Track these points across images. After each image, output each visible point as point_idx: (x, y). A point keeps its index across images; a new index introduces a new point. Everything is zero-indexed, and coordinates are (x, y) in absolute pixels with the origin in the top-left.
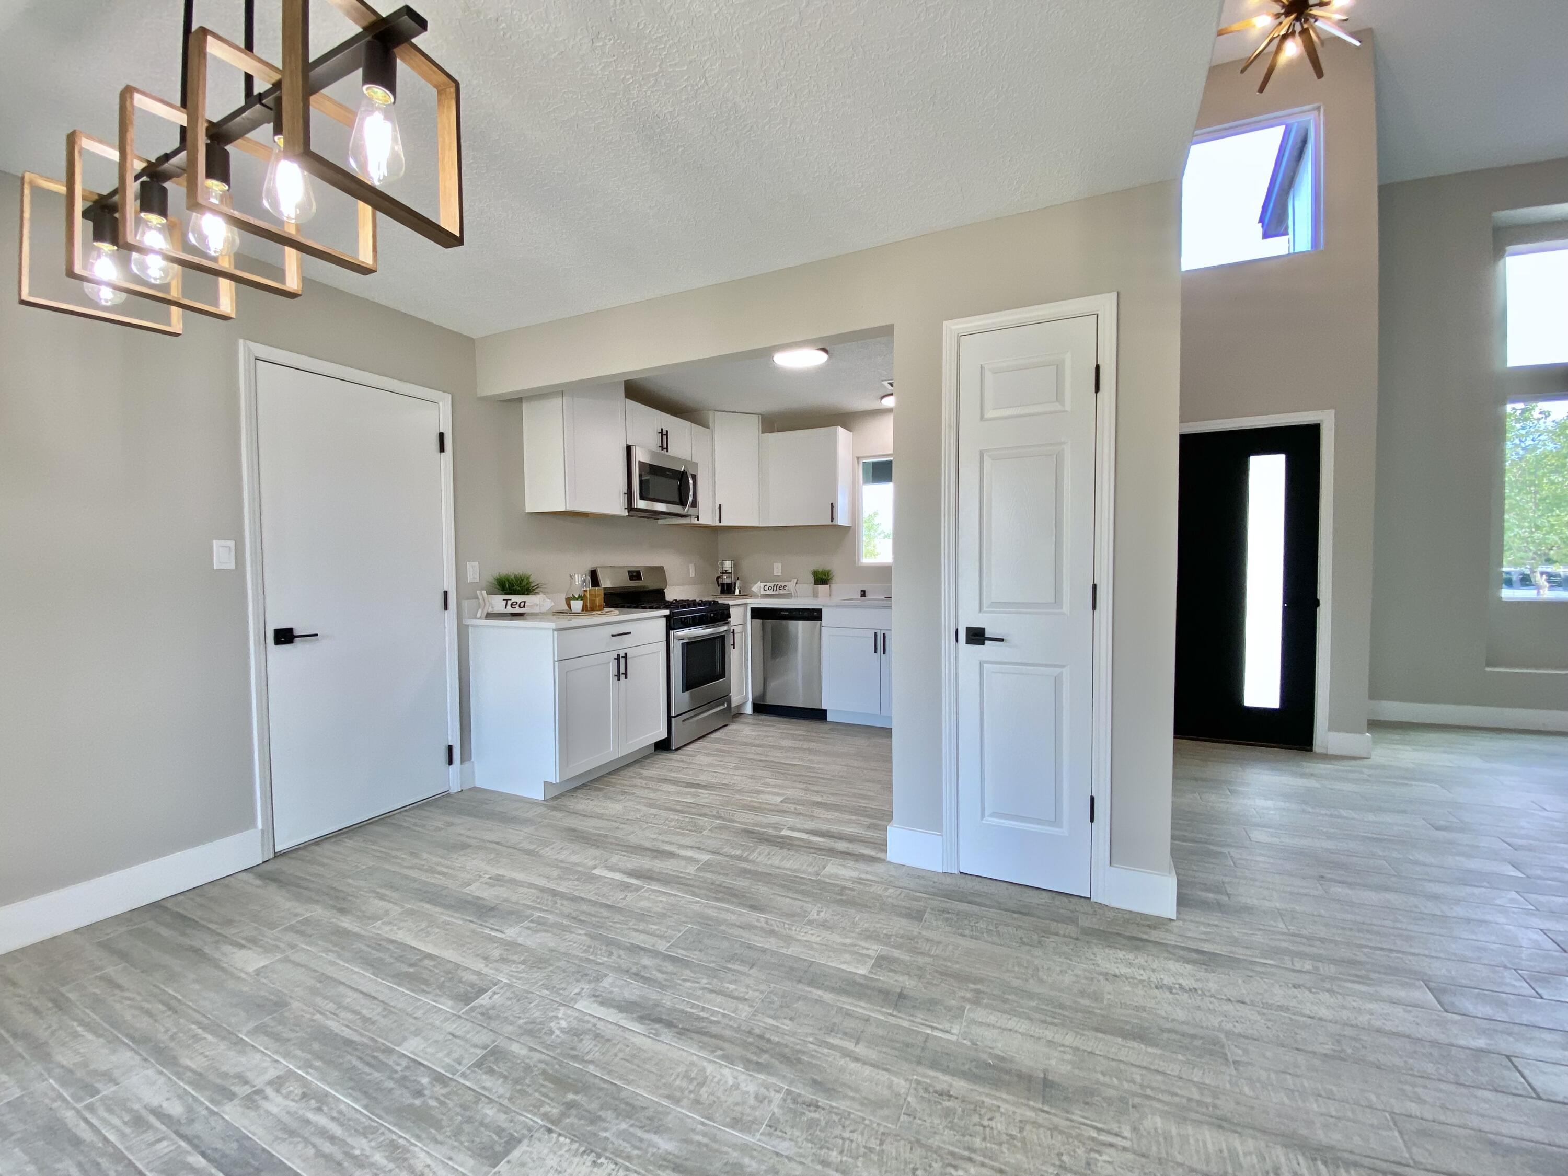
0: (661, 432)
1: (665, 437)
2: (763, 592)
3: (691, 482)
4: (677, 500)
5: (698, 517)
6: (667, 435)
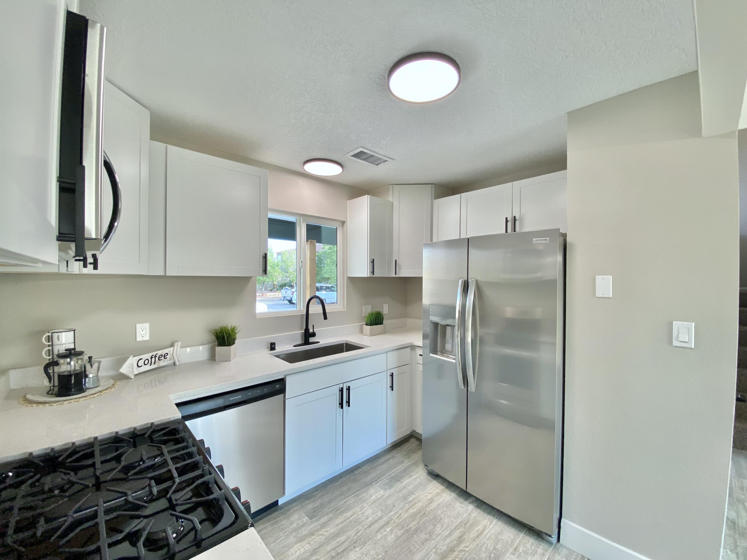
2: (137, 371)
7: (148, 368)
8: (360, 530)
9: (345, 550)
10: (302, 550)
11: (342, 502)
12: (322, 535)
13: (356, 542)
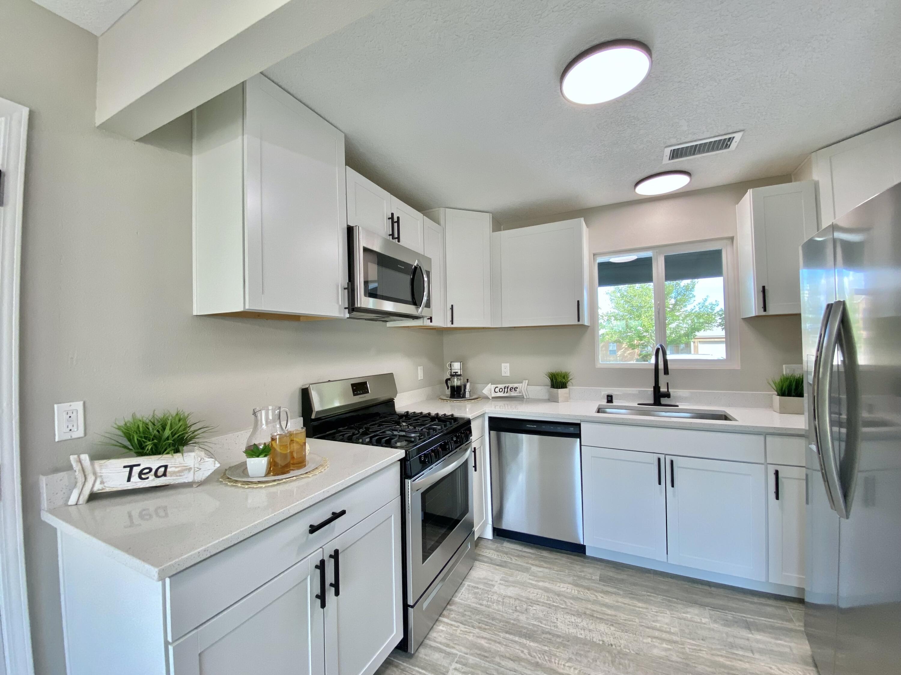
0: (392, 218)
1: (396, 225)
2: (494, 395)
3: (426, 279)
4: (409, 298)
5: (431, 319)
6: (398, 222)
7: (501, 394)
8: (635, 622)
9: (601, 619)
10: (569, 591)
11: (645, 593)
12: (596, 596)
13: (619, 624)
